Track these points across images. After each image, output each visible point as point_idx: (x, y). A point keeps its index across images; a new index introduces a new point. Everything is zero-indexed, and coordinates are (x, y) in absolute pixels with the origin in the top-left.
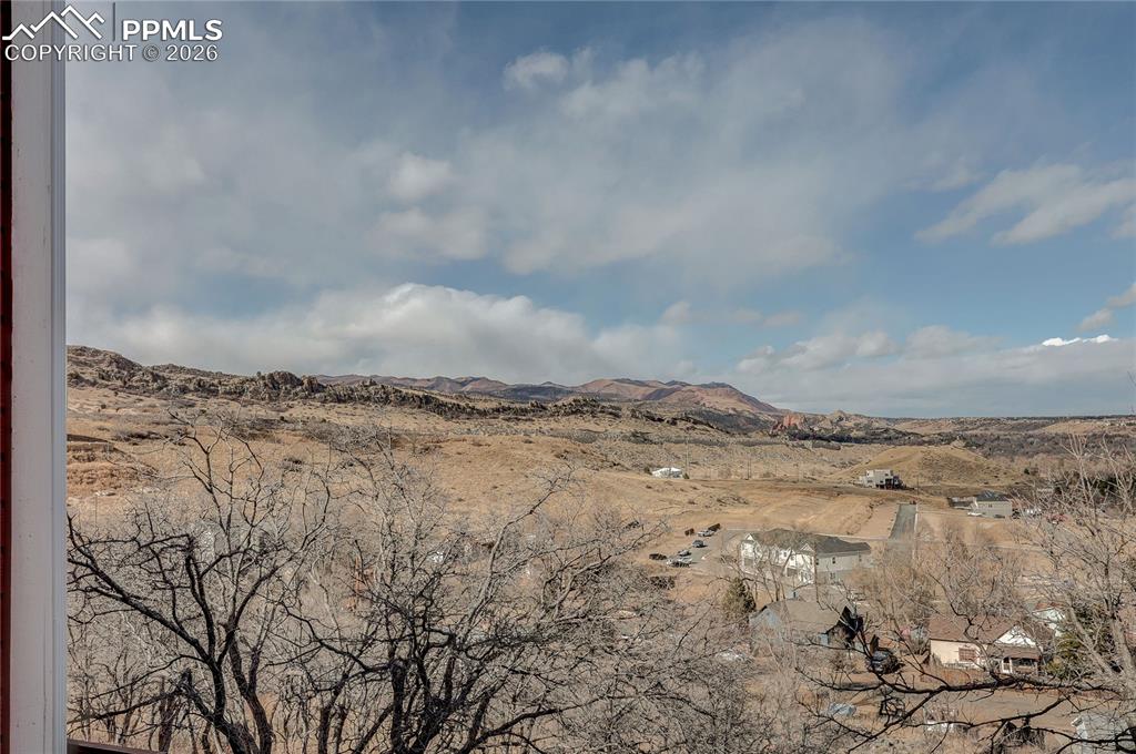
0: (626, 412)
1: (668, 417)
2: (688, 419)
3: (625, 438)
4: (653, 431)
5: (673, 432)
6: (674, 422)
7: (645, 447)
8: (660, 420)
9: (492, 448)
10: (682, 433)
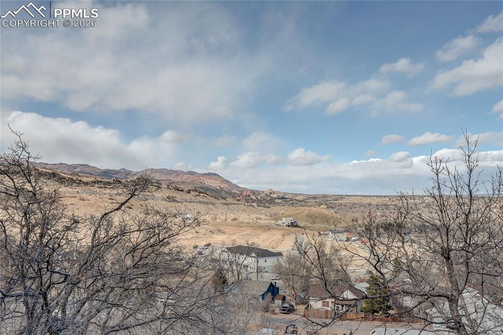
0: (164, 186)
1: (186, 189)
2: (196, 191)
3: (163, 199)
4: (178, 196)
5: (188, 197)
6: (189, 192)
7: (174, 204)
8: (182, 191)
9: (91, 202)
10: (193, 198)
